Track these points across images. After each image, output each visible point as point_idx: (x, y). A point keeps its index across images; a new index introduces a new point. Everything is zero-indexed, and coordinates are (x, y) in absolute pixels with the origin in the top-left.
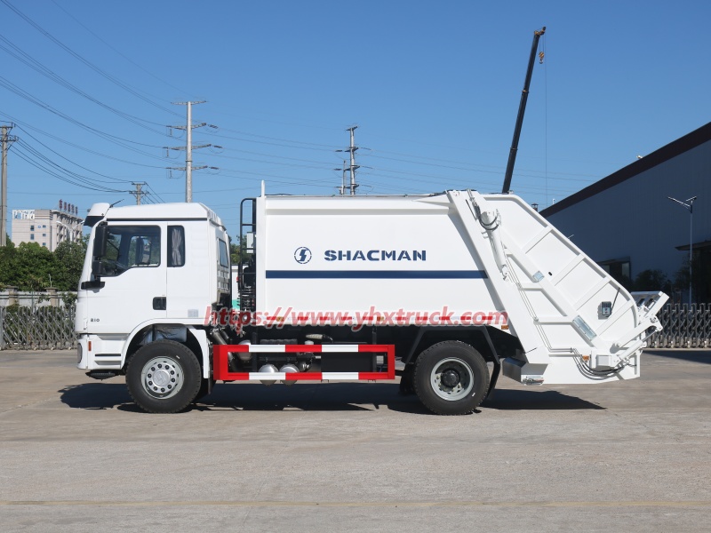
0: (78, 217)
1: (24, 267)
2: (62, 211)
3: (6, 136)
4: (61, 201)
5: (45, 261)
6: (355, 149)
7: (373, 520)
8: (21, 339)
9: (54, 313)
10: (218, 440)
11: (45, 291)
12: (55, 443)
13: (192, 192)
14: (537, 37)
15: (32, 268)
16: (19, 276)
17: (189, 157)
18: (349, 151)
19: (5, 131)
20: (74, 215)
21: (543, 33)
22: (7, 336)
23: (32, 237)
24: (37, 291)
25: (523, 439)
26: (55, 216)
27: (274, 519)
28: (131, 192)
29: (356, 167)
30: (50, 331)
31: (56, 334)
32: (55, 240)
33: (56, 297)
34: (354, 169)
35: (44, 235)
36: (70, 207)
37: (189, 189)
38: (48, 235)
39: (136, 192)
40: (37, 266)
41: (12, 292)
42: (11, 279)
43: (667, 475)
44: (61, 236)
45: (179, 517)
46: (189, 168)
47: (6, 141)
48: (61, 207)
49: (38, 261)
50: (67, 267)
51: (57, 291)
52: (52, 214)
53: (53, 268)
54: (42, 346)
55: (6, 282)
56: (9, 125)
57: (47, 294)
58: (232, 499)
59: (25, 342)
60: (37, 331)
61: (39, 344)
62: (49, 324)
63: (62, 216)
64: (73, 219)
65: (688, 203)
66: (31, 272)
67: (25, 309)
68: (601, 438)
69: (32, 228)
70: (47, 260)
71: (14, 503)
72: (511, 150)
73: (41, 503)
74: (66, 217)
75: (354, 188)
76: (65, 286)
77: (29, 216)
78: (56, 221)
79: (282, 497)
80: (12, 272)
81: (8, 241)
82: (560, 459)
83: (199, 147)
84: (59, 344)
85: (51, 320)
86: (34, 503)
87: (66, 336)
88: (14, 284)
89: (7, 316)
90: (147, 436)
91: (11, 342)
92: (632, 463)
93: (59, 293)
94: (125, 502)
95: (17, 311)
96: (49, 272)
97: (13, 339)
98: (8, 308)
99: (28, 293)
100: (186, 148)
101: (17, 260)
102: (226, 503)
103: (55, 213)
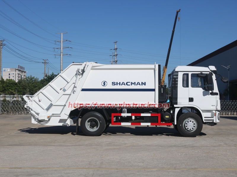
0: (24, 71)
1: (7, 87)
2: (19, 69)
3: (2, 44)
4: (19, 66)
5: (14, 85)
6: (116, 49)
7: (137, 175)
8: (7, 111)
9: (18, 103)
10: (78, 146)
11: (15, 95)
12: (22, 147)
13: (62, 63)
14: (177, 12)
15: (10, 87)
16: (6, 90)
17: (62, 51)
18: (115, 50)
19: (1, 42)
20: (23, 70)
21: (179, 11)
22: (2, 110)
23: (9, 77)
24: (12, 95)
25: (183, 146)
26: (17, 70)
27: (103, 174)
28: (43, 63)
29: (117, 55)
30: (17, 108)
31: (19, 109)
32: (17, 78)
33: (18, 97)
34: (116, 55)
35: (13, 77)
36: (22, 68)
37: (62, 62)
38: (15, 76)
39: (44, 63)
40: (12, 87)
41: (4, 95)
42: (3, 91)
43: (235, 159)
44: (19, 77)
45: (70, 174)
46: (62, 55)
47: (2, 45)
48: (19, 67)
49: (12, 85)
50: (22, 87)
51: (18, 95)
52: (16, 70)
53: (17, 87)
54: (14, 113)
55: (1, 92)
56: (3, 40)
57: (15, 96)
58: (87, 167)
59: (8, 112)
60: (12, 108)
61: (13, 113)
62: (16, 106)
63: (19, 70)
64: (23, 71)
65: (228, 67)
66: (10, 89)
67: (9, 101)
68: (209, 146)
69: (9, 74)
70: (15, 85)
71: (11, 168)
72: (169, 49)
73: (20, 168)
74: (21, 71)
75: (116, 62)
76: (21, 93)
77: (8, 70)
78: (17, 72)
79: (104, 167)
80: (3, 89)
81: (2, 78)
82: (197, 153)
83: (65, 48)
84: (20, 112)
85: (17, 104)
86: (18, 168)
87: (22, 110)
88: (4, 93)
89: (2, 103)
90: (54, 144)
91: (4, 112)
92: (222, 155)
93: (19, 96)
94: (50, 168)
95: (6, 101)
96: (16, 89)
97: (4, 111)
98: (3, 100)
99: (9, 96)
100: (61, 48)
101: (5, 85)
102: (85, 168)
103: (17, 69)
